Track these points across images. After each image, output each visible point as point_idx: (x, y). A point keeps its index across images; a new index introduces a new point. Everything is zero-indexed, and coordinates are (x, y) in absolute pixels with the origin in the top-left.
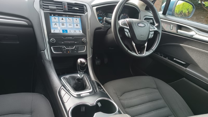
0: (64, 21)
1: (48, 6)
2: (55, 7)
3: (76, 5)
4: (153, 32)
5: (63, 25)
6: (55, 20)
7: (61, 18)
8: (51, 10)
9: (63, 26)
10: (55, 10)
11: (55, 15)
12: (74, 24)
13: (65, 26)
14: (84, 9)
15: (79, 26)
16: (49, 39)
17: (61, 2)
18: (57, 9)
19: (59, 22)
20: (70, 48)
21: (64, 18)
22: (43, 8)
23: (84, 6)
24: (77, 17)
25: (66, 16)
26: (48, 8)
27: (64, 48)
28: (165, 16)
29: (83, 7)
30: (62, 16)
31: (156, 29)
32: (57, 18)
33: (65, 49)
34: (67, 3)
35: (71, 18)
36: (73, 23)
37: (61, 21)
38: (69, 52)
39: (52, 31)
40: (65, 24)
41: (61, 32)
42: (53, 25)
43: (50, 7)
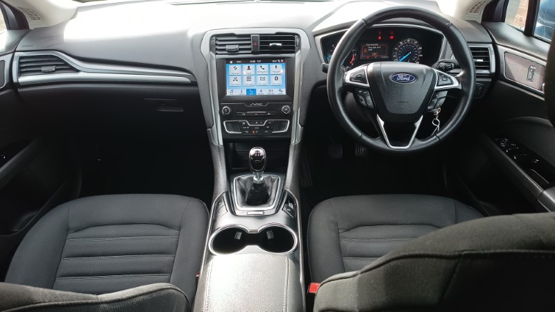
0: (252, 71)
1: (225, 45)
2: (237, 47)
3: (279, 36)
4: (445, 93)
5: (249, 79)
6: (236, 72)
7: (246, 66)
8: (231, 52)
9: (249, 82)
10: (237, 51)
11: (235, 61)
12: (271, 76)
13: (252, 82)
14: (294, 43)
15: (281, 81)
16: (221, 107)
17: (249, 36)
18: (240, 49)
19: (242, 75)
20: (257, 125)
21: (252, 66)
22: (217, 49)
23: (296, 37)
24: (277, 62)
25: (256, 62)
26: (224, 50)
27: (246, 125)
28: (531, 42)
29: (294, 38)
30: (249, 63)
31: (456, 84)
32: (238, 66)
33: (248, 126)
34: (260, 35)
35: (265, 66)
36: (269, 75)
37: (245, 72)
38: (255, 133)
39: (229, 93)
40: (253, 78)
41: (245, 93)
42: (231, 82)
43: (227, 47)
